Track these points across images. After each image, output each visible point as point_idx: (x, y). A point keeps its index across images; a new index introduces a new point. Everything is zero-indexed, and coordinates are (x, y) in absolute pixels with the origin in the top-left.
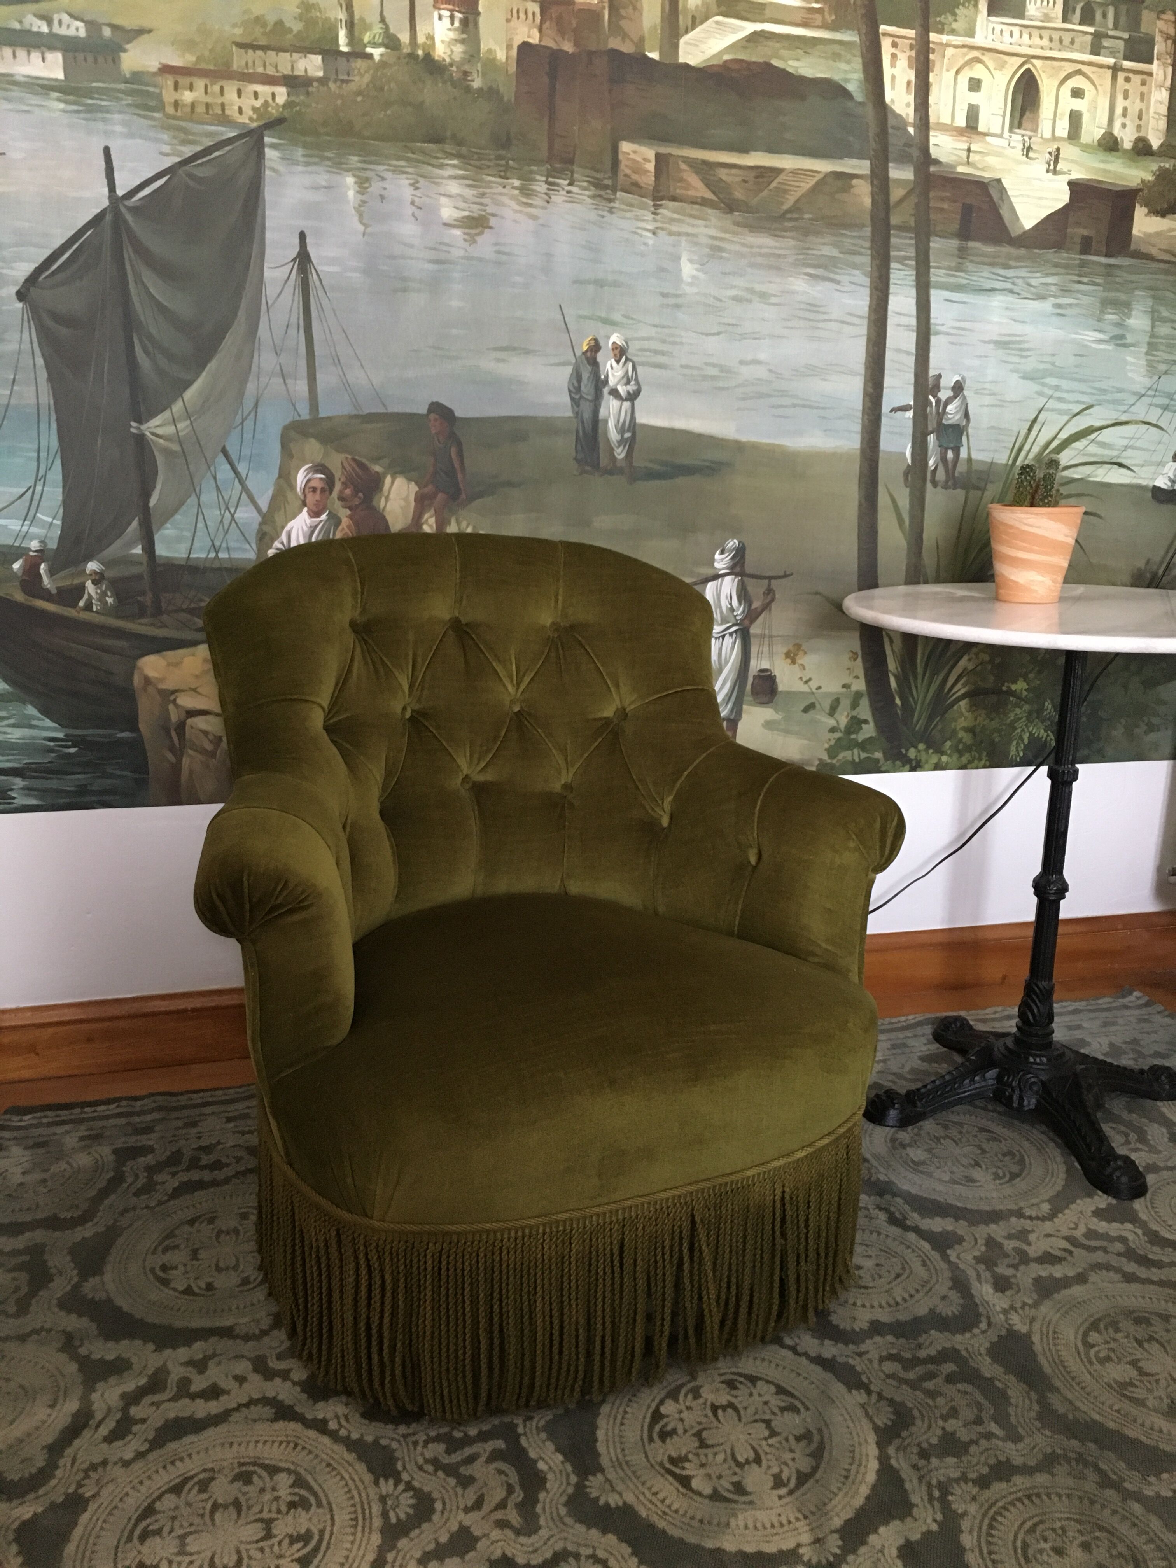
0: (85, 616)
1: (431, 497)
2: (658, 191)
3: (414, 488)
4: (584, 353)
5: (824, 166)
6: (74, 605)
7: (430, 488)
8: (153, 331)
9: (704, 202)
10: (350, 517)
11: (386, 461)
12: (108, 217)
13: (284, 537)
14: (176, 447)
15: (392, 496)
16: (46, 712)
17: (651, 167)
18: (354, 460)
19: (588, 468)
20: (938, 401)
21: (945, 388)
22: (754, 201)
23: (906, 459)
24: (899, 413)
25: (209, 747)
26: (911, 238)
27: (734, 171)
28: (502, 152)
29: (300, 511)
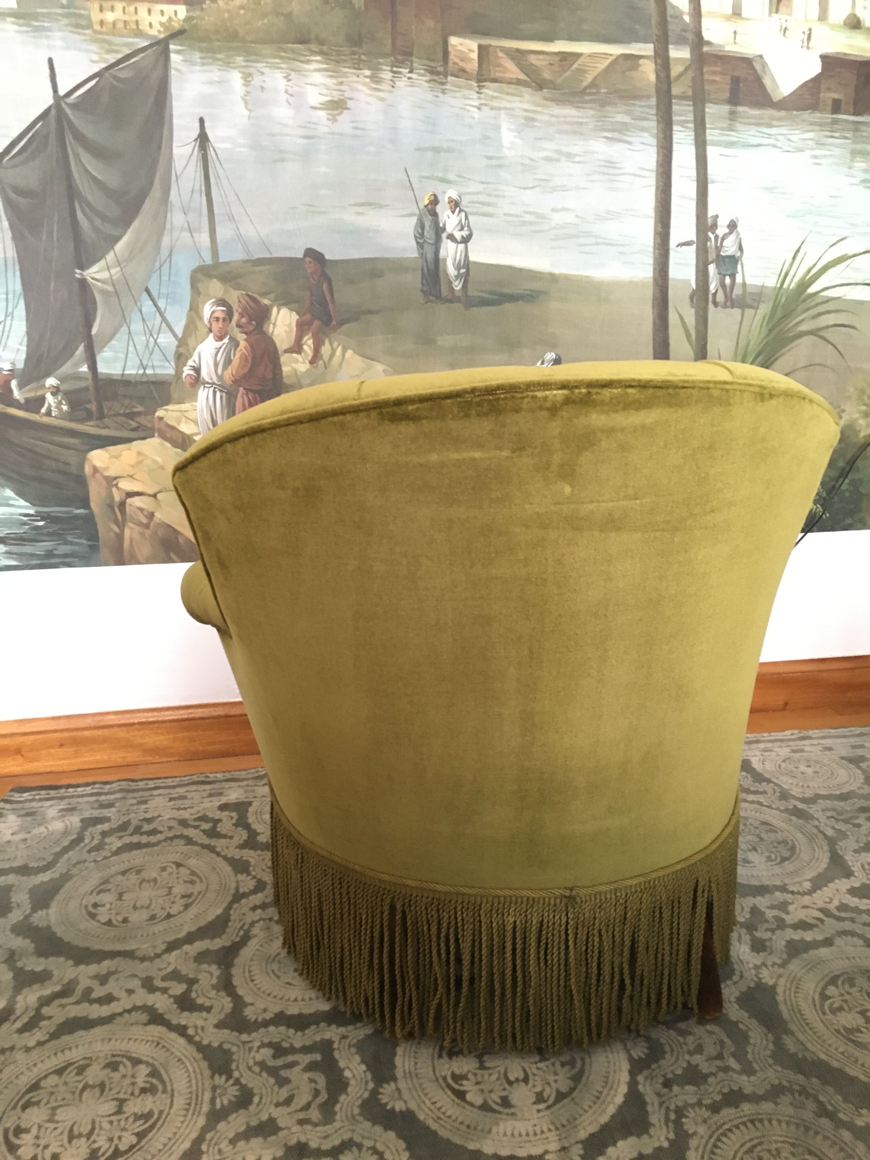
0: (46, 420)
1: (310, 323)
2: (482, 75)
3: (295, 317)
4: (426, 206)
5: (616, 50)
6: (38, 412)
7: (308, 317)
8: (89, 198)
9: (519, 82)
10: (246, 340)
11: (272, 296)
12: (53, 112)
13: (195, 357)
14: (110, 288)
15: (278, 323)
16: (21, 494)
17: (475, 56)
18: (247, 295)
19: (432, 298)
20: (717, 237)
21: (722, 226)
22: (559, 81)
23: (691, 285)
24: (684, 247)
25: (144, 520)
26: (689, 105)
27: (541, 57)
28: (356, 49)
29: (207, 336)
